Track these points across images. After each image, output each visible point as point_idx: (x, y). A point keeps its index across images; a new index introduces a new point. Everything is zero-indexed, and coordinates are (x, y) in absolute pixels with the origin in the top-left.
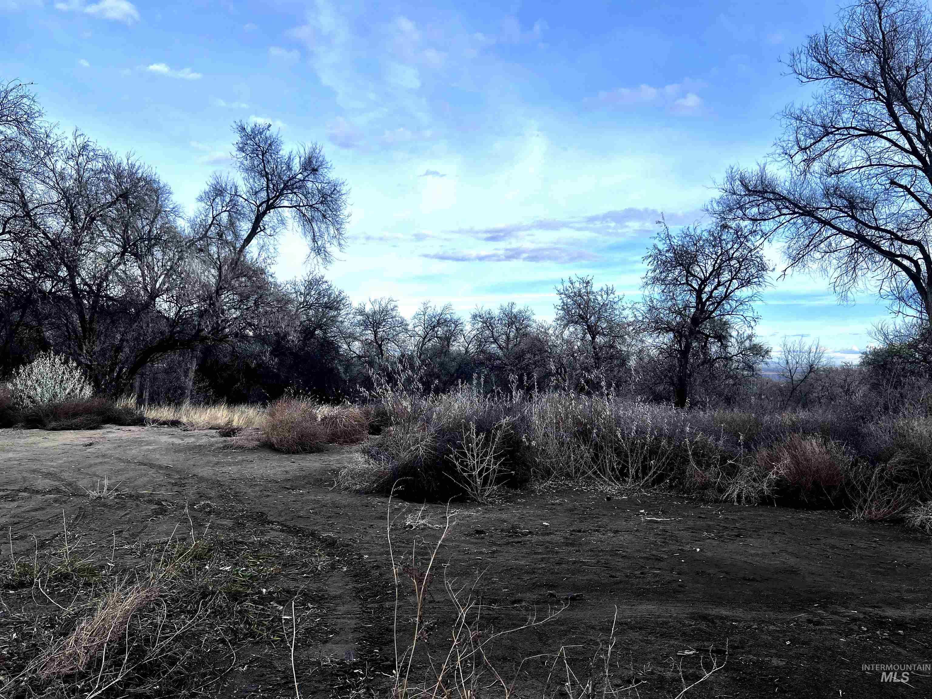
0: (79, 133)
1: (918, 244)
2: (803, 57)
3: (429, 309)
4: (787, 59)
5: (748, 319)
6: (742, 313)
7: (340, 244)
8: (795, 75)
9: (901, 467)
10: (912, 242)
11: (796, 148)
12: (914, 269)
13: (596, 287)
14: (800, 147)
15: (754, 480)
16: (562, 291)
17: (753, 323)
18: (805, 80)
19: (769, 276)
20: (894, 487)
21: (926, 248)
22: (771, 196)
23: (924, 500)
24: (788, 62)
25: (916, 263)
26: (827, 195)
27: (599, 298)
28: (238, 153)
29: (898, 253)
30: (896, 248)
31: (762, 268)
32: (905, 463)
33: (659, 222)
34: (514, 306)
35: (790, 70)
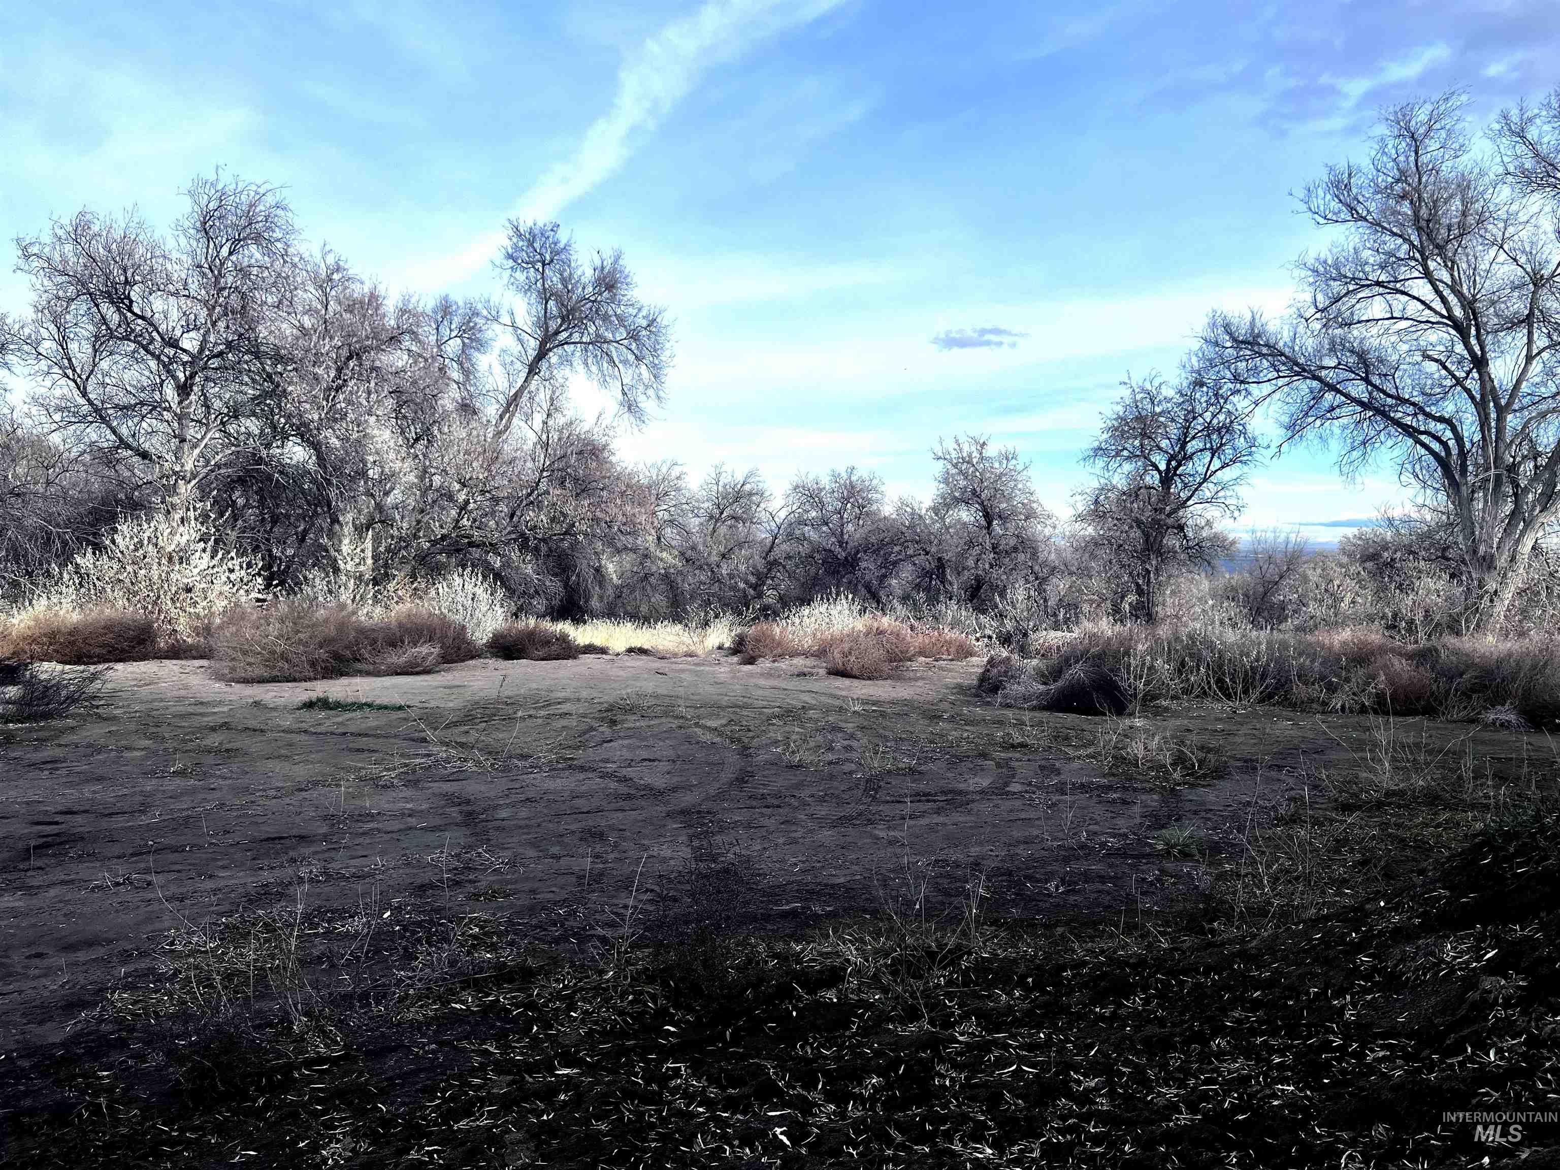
0: (327, 248)
1: (1448, 422)
2: (1321, 192)
3: (724, 475)
4: (1302, 194)
5: (1232, 508)
6: (1223, 500)
7: (659, 398)
8: (1310, 214)
9: (1474, 681)
10: (1441, 419)
11: (1312, 310)
12: (1443, 454)
13: (991, 451)
14: (1316, 307)
15: (1354, 694)
16: (940, 454)
17: (1236, 514)
18: (1322, 221)
19: (1261, 455)
20: (1470, 697)
21: (1459, 429)
22: (1265, 350)
23: (1493, 706)
24: (1302, 196)
25: (1444, 444)
26: (1332, 350)
27: (996, 465)
28: (505, 262)
29: (1422, 429)
30: (1420, 423)
31: (1252, 443)
32: (1476, 678)
33: (1125, 383)
34: (855, 472)
35: (1304, 207)
